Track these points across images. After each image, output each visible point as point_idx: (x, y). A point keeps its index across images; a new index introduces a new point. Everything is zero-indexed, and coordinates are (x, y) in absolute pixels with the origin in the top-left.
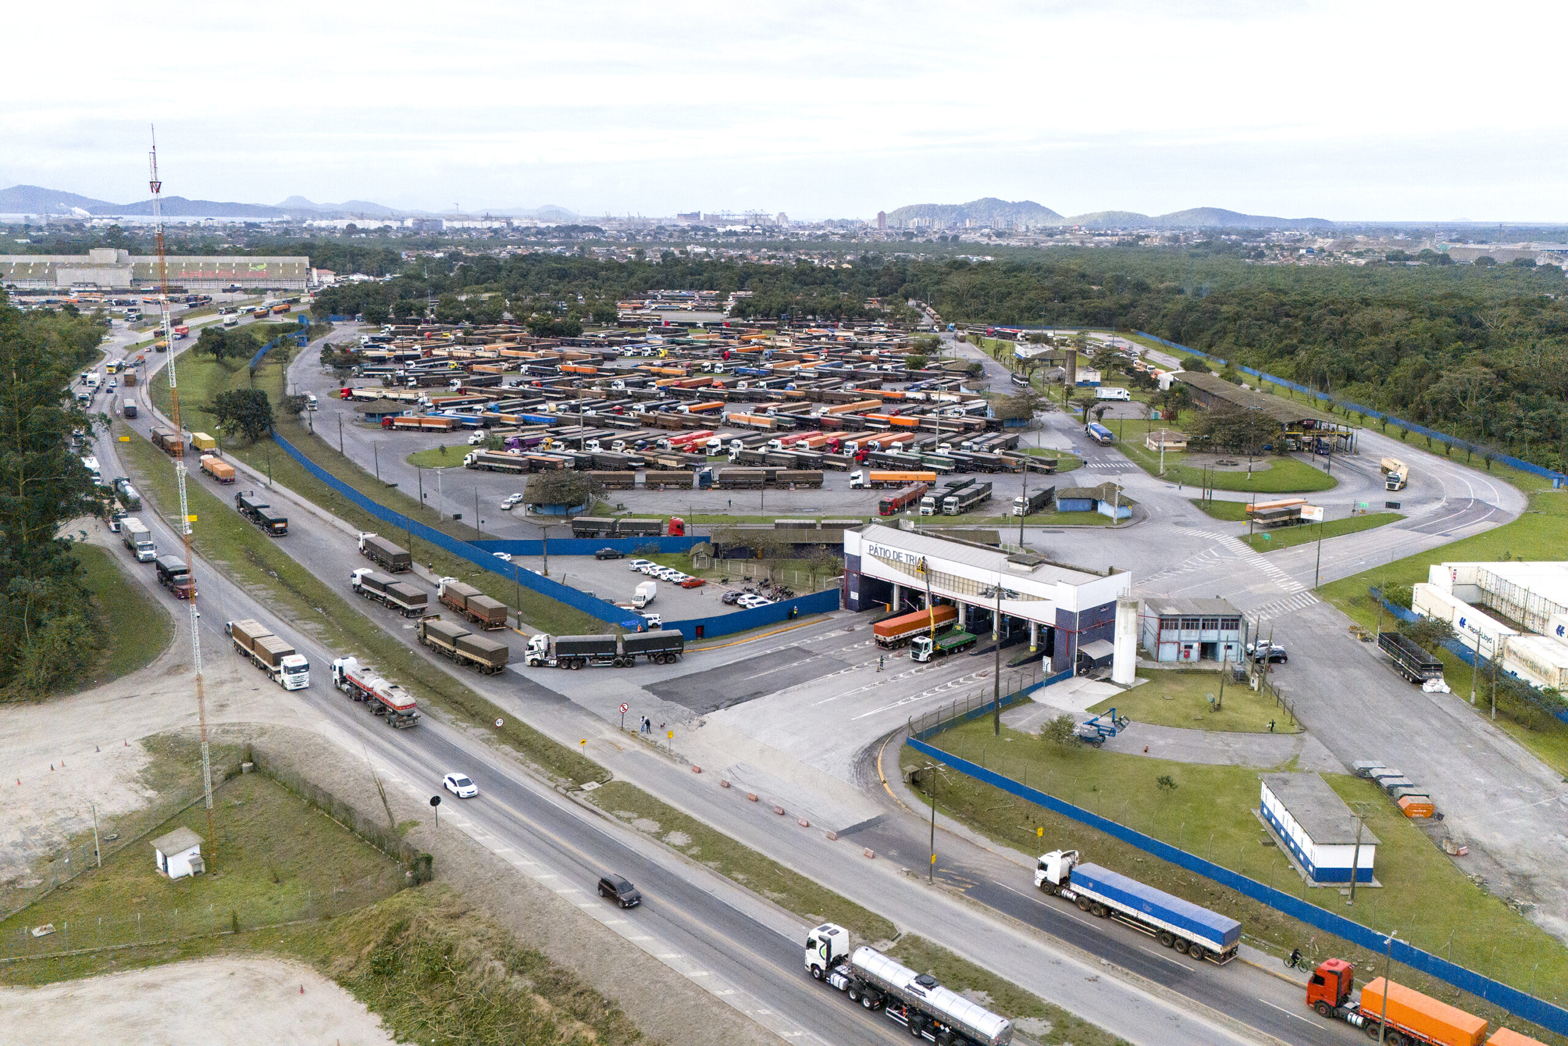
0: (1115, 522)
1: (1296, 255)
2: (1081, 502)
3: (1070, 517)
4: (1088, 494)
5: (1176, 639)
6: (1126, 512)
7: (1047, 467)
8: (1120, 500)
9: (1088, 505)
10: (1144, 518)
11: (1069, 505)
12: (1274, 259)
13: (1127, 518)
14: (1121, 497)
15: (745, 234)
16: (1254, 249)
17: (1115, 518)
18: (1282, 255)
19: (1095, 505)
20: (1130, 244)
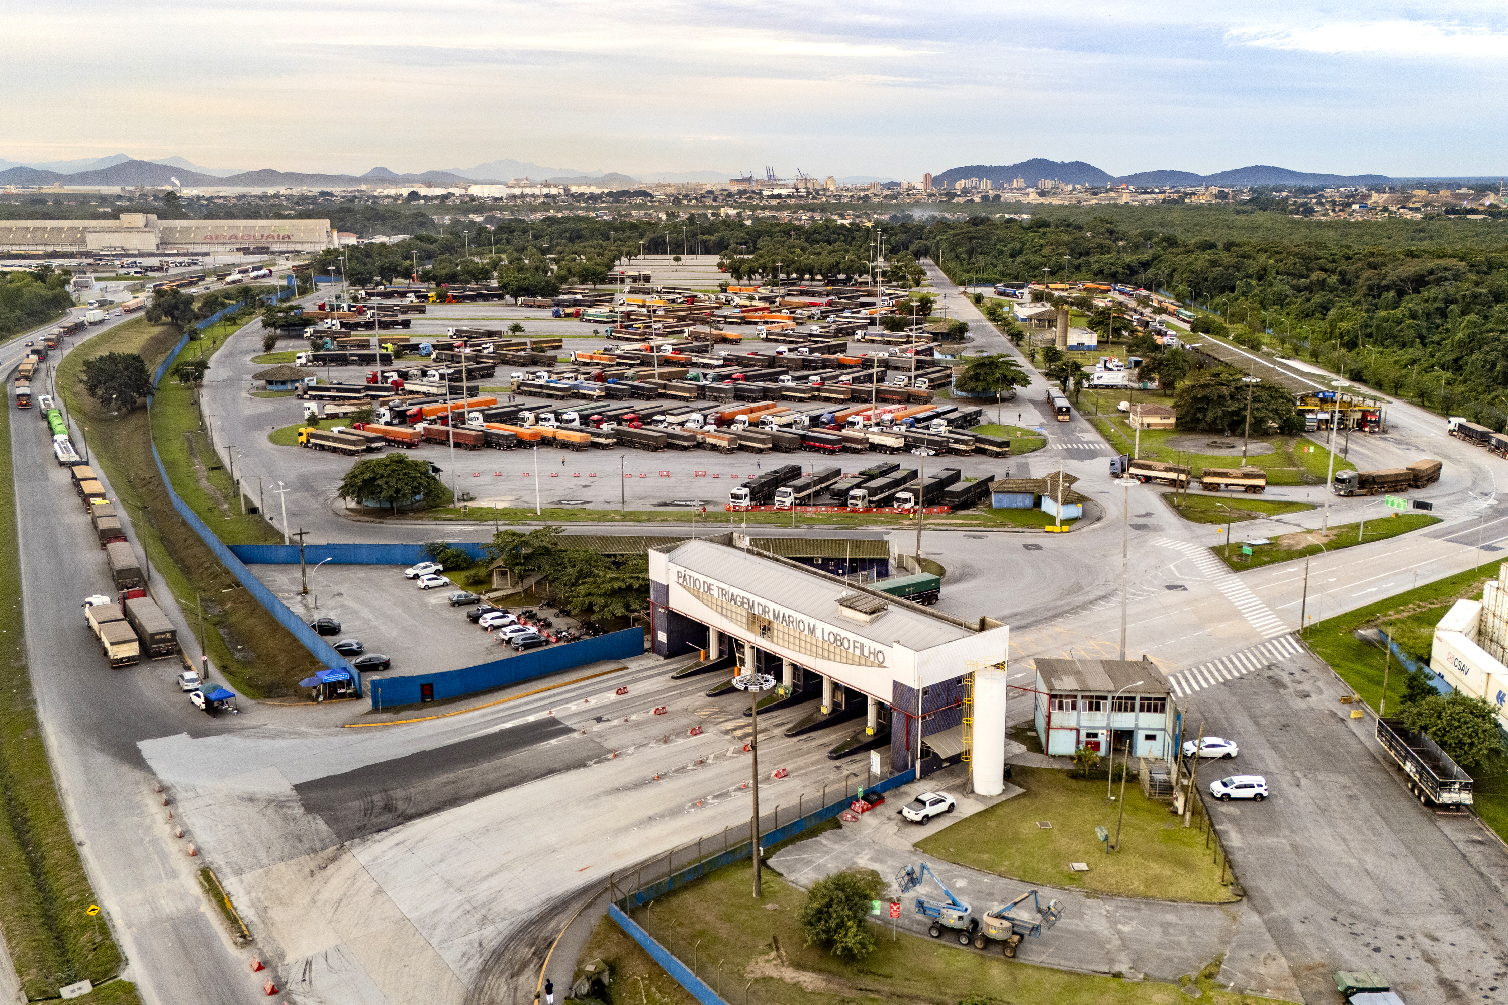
0: (1058, 524)
1: (1349, 210)
2: (1021, 496)
4: (1030, 487)
5: (1073, 724)
6: (1075, 511)
7: (998, 450)
8: (1068, 494)
9: (1028, 501)
10: (1097, 519)
11: (1006, 500)
12: (1324, 215)
13: (1076, 519)
14: (1070, 491)
15: (788, 196)
16: (1304, 204)
17: (1059, 519)
18: (1333, 210)
19: (1039, 499)
20: (1175, 202)
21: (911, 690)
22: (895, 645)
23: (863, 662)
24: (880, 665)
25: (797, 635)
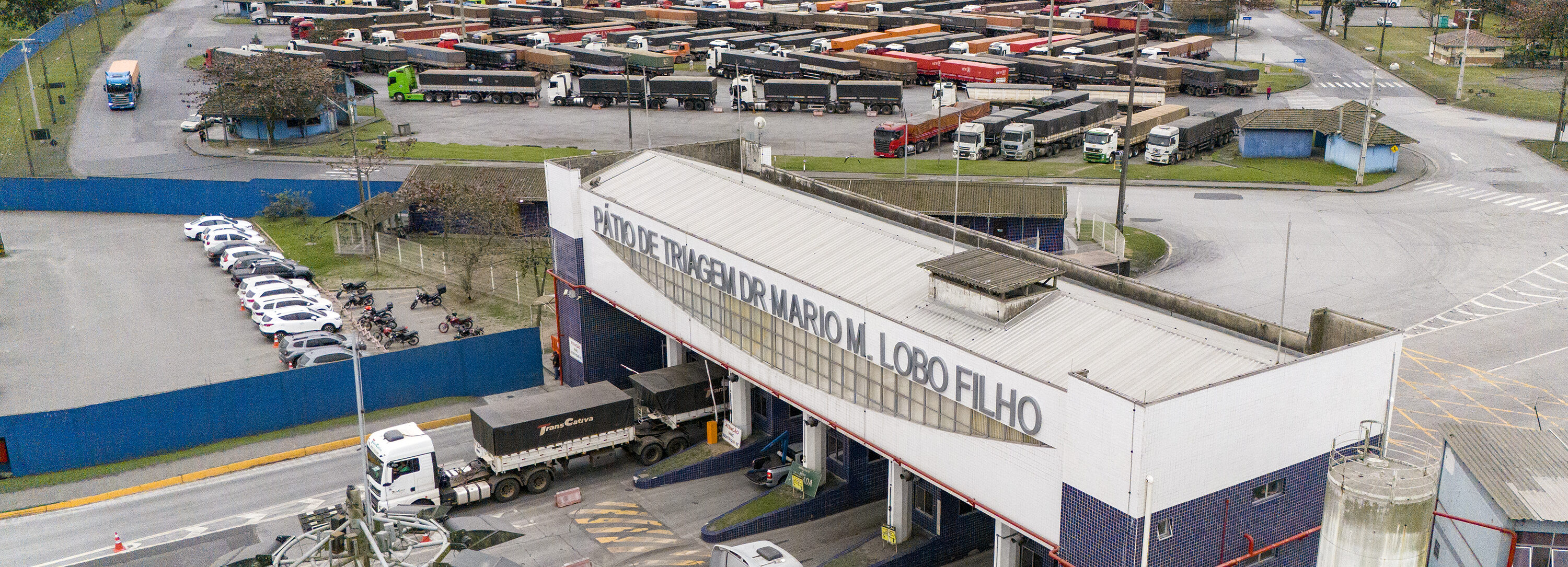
0: (1360, 180)
2: (1291, 137)
3: (1268, 168)
4: (1307, 124)
6: (1383, 160)
8: (1373, 133)
9: (1304, 145)
10: (1424, 173)
11: (1266, 144)
13: (1389, 172)
14: (1377, 127)
17: (1362, 171)
19: (1321, 141)
21: (1116, 517)
22: (1074, 384)
23: (982, 426)
24: (1028, 438)
25: (825, 352)
